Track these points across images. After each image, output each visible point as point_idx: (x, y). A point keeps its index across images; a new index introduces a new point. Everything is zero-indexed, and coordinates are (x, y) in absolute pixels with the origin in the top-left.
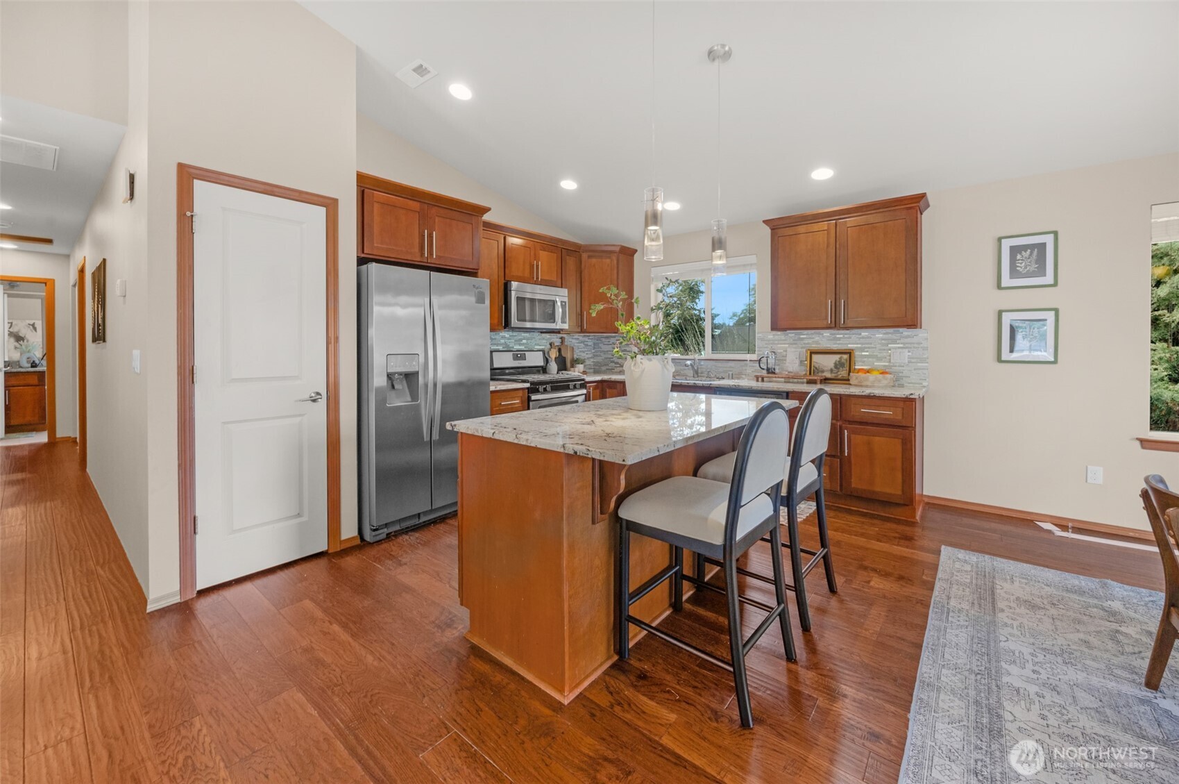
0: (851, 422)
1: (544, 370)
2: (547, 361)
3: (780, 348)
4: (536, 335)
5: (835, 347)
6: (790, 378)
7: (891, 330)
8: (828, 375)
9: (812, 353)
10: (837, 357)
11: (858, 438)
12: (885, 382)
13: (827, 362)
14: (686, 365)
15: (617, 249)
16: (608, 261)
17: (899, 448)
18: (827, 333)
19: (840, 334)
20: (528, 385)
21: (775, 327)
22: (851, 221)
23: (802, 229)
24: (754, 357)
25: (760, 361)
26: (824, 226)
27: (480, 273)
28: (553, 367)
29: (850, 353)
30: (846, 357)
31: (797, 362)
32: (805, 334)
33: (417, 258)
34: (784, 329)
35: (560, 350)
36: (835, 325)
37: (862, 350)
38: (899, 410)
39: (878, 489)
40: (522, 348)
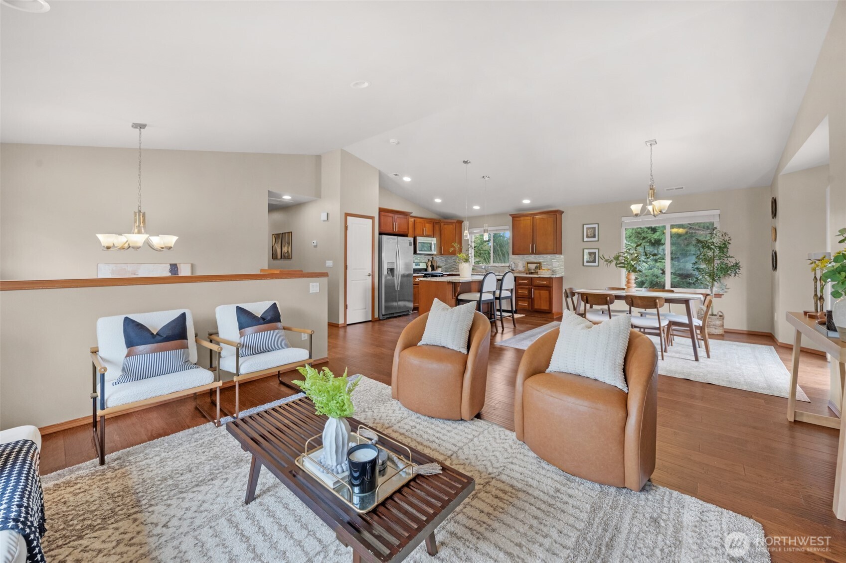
0: (535, 286)
1: (426, 270)
2: (427, 266)
3: (516, 262)
4: (423, 256)
5: (535, 261)
6: (520, 272)
7: (553, 255)
8: (533, 271)
9: (528, 263)
10: (536, 265)
11: (537, 292)
12: (548, 273)
13: (532, 266)
14: (482, 268)
15: (455, 221)
16: (452, 226)
17: (548, 294)
18: (533, 256)
19: (537, 256)
20: (423, 275)
21: (513, 254)
22: (538, 217)
23: (522, 218)
24: (508, 265)
25: (509, 266)
26: (529, 218)
27: (409, 235)
28: (430, 269)
29: (540, 263)
30: (539, 264)
31: (522, 266)
32: (525, 256)
33: (391, 232)
34: (518, 254)
35: (432, 262)
36: (533, 253)
37: (544, 262)
38: (548, 282)
39: (542, 308)
40: (418, 261)
